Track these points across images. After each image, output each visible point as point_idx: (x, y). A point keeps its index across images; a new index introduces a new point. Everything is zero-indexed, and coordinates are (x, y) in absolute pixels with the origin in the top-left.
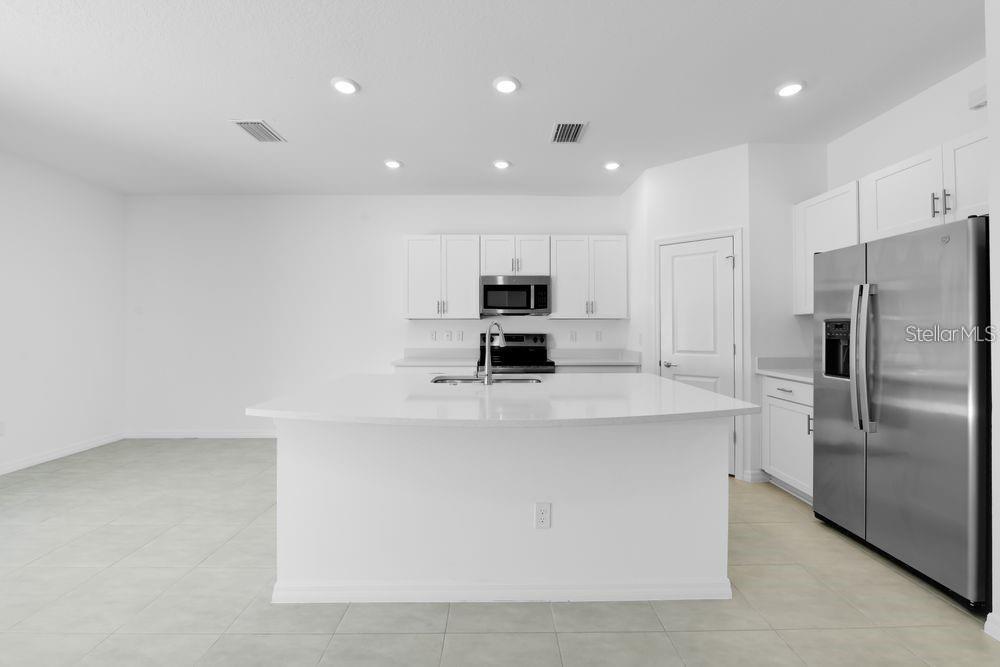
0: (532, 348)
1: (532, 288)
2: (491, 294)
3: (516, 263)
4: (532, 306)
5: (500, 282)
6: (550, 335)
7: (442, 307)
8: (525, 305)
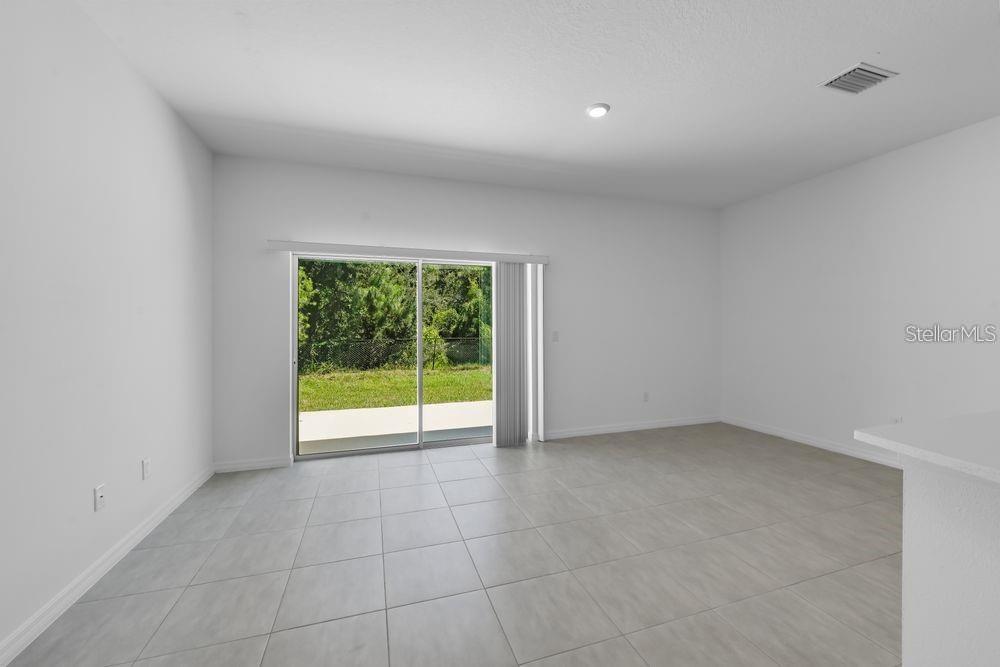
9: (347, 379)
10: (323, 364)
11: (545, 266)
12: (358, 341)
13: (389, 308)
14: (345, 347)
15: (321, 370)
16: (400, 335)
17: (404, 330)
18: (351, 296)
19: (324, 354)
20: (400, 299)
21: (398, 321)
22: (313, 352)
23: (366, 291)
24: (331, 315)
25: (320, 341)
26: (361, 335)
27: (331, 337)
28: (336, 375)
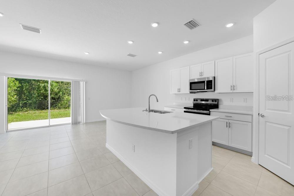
0: (212, 104)
1: (206, 82)
2: (193, 85)
3: (201, 74)
4: (206, 89)
5: (196, 81)
6: (221, 100)
7: (179, 90)
8: (204, 88)
9: (35, 113)
10: (25, 109)
11: (86, 83)
12: (40, 101)
13: (53, 90)
14: (35, 103)
15: (24, 111)
16: (57, 99)
17: (59, 97)
18: (37, 86)
19: (25, 105)
20: (57, 88)
21: (56, 94)
22: (21, 105)
23: (43, 85)
24: (29, 92)
25: (24, 101)
26: (42, 99)
27: (29, 100)
28: (30, 112)
